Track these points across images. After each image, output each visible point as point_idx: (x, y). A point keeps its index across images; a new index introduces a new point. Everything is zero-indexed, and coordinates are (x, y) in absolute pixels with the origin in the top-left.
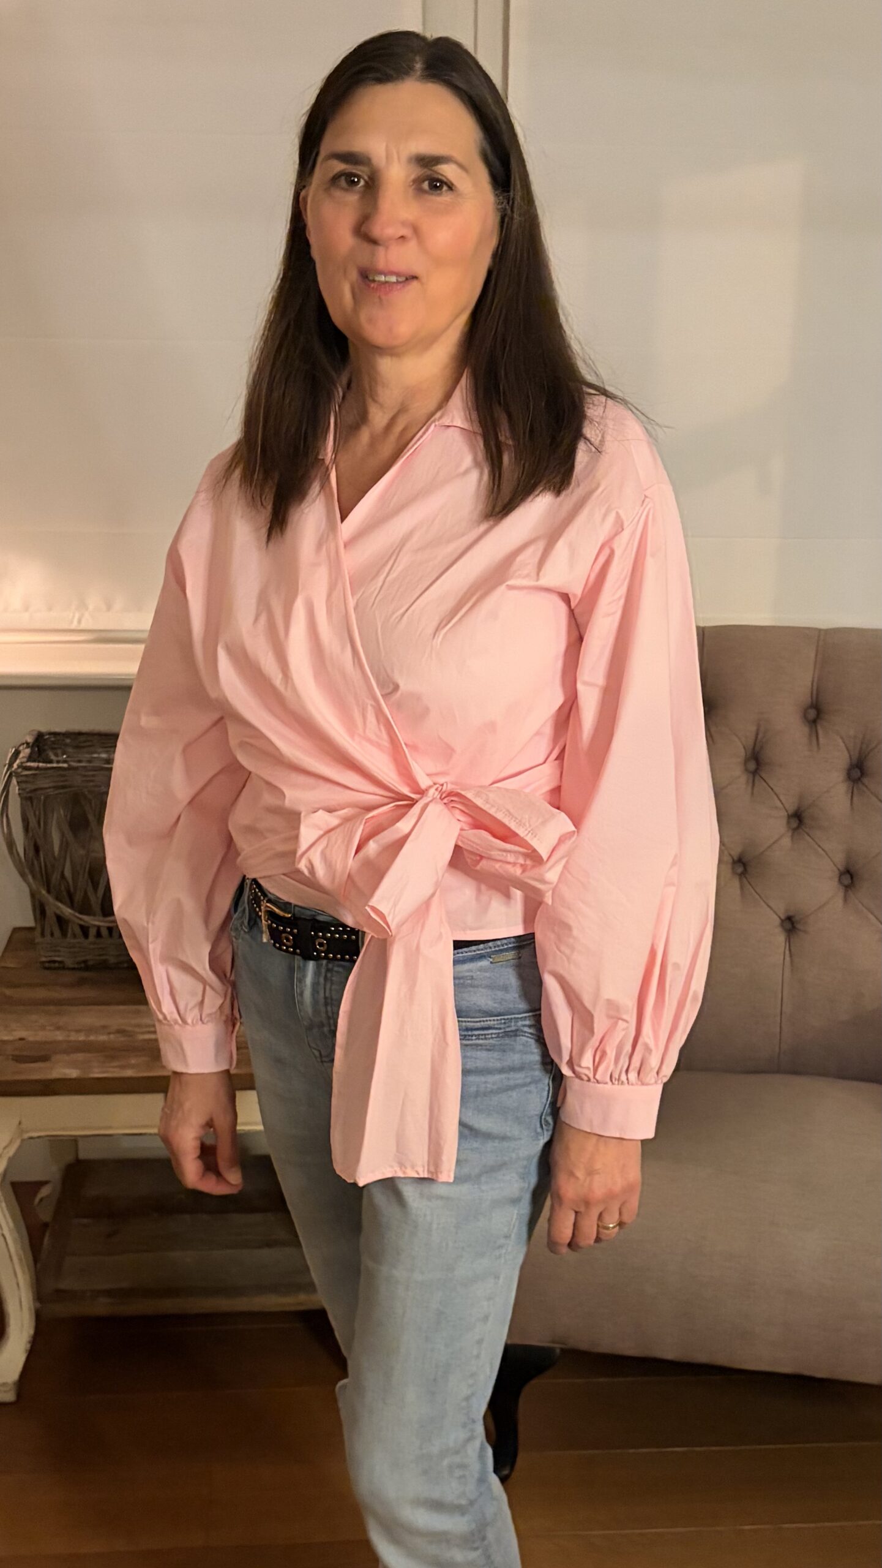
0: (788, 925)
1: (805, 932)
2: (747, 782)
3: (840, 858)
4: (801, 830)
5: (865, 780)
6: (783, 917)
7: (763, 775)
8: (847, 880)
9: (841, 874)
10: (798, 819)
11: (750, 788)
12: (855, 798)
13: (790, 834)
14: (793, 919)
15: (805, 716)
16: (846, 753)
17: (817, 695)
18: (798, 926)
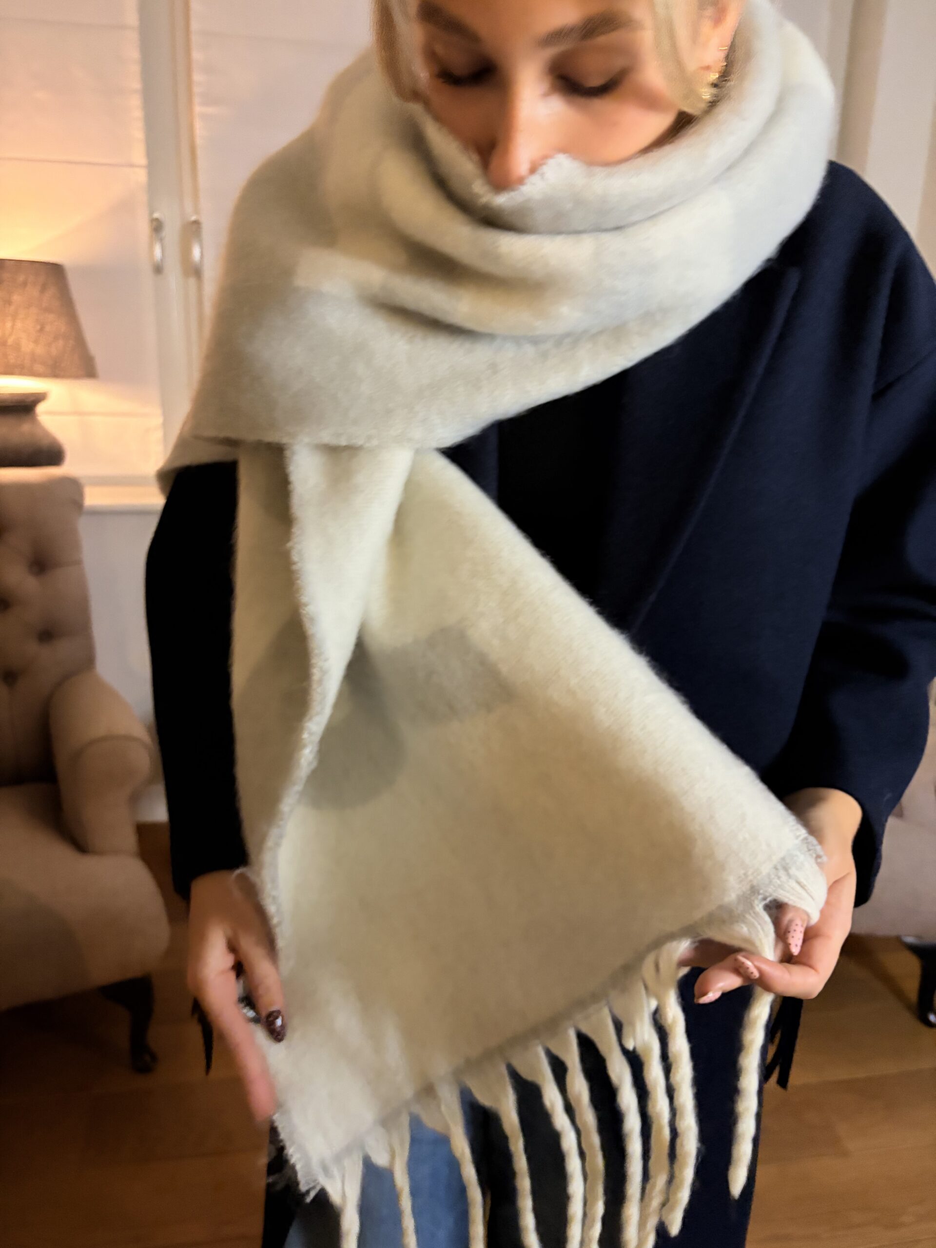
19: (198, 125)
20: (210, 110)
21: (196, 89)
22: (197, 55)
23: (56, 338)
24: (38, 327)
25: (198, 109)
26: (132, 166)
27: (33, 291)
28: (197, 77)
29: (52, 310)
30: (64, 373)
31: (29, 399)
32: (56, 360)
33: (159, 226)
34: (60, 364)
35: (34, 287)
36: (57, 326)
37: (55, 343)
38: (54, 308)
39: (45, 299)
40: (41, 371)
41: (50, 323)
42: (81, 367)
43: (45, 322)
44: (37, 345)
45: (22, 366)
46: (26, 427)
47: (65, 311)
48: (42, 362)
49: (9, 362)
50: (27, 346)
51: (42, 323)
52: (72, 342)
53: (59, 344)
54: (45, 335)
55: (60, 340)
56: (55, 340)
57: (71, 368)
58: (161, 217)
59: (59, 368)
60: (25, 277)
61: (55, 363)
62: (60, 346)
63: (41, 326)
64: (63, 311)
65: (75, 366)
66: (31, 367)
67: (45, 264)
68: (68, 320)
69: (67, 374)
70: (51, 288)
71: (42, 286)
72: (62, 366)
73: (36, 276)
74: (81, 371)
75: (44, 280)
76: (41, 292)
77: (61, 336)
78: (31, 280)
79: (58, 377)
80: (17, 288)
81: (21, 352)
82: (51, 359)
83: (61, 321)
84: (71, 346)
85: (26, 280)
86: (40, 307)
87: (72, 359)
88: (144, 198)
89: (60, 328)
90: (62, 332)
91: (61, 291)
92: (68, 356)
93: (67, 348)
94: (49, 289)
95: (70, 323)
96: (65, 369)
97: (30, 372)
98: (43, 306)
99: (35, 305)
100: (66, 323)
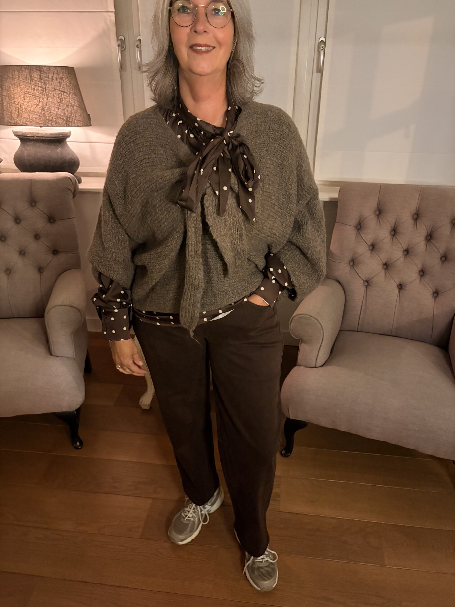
0: (400, 287)
1: (406, 290)
2: (391, 238)
3: (420, 267)
4: (407, 256)
5: (432, 241)
6: (398, 284)
7: (396, 236)
8: (421, 274)
9: (420, 271)
10: (407, 252)
11: (391, 241)
12: (427, 246)
13: (403, 257)
14: (402, 285)
15: (413, 217)
16: (426, 231)
17: (418, 210)
18: (402, 287)
23: (67, 106)
26: (108, 12)
27: (56, 82)
29: (66, 92)
30: (72, 124)
31: (60, 136)
32: (68, 117)
33: (120, 44)
34: (69, 119)
35: (57, 80)
36: (69, 100)
37: (67, 108)
38: (67, 91)
39: (62, 86)
40: (60, 123)
41: (65, 98)
42: (80, 121)
43: (62, 98)
44: (59, 110)
45: (52, 120)
46: (59, 150)
47: (72, 92)
48: (61, 118)
49: (46, 118)
50: (54, 111)
51: (61, 98)
52: (75, 108)
53: (69, 109)
54: (63, 105)
55: (69, 107)
56: (67, 107)
57: (75, 121)
58: (123, 38)
59: (69, 121)
60: (52, 75)
61: (67, 119)
62: (70, 109)
63: (60, 100)
64: (71, 92)
65: (77, 120)
66: (56, 122)
67: (62, 67)
68: (73, 96)
69: (73, 125)
70: (65, 80)
71: (60, 79)
72: (70, 121)
73: (57, 74)
74: (80, 123)
75: (61, 76)
76: (60, 83)
77: (70, 105)
78: (55, 75)
79: (69, 126)
80: (48, 81)
81: (51, 114)
82: (65, 117)
83: (69, 97)
84: (75, 110)
85: (53, 76)
86: (59, 90)
87: (76, 116)
88: (113, 29)
89: (70, 101)
90: (70, 102)
91: (70, 81)
92: (74, 115)
93: (74, 111)
94: (64, 81)
95: (74, 98)
96: (72, 122)
97: (56, 124)
98: (61, 90)
99: (57, 90)
100: (72, 98)
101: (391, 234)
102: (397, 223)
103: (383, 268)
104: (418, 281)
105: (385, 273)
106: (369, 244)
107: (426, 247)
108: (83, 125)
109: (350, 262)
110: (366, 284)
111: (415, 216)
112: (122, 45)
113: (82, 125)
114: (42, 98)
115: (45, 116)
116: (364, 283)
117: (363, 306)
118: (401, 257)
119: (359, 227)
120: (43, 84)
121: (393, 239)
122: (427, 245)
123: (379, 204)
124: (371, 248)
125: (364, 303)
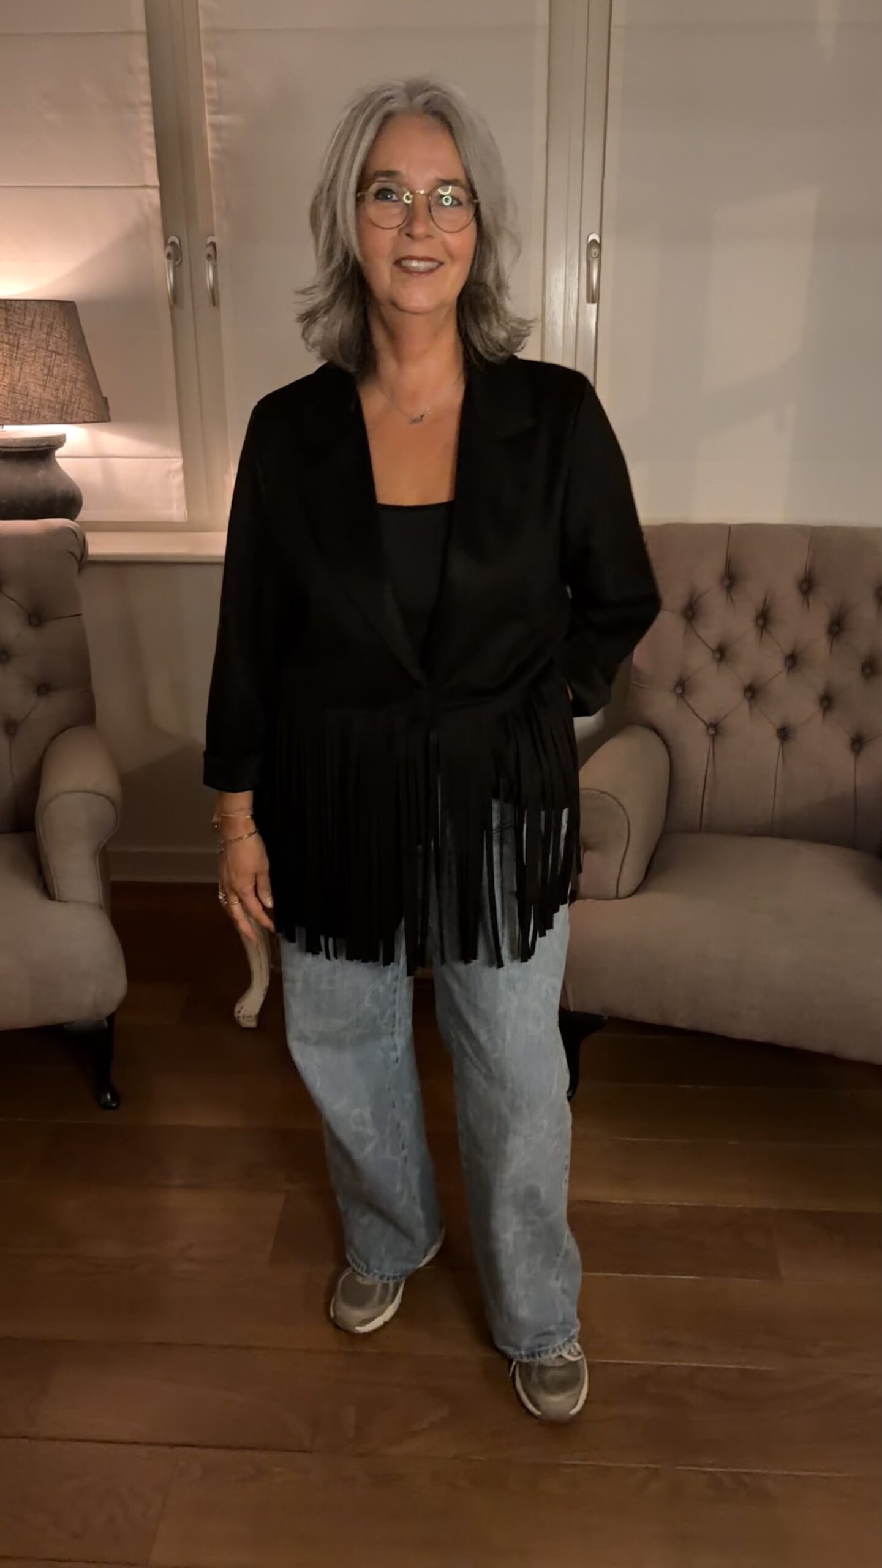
0: (782, 734)
1: (794, 738)
2: (757, 633)
3: (821, 688)
4: (794, 668)
5: (842, 634)
6: (778, 726)
7: (769, 629)
8: (825, 704)
9: (822, 699)
10: (793, 660)
11: (759, 638)
12: (833, 646)
13: (786, 670)
14: (786, 730)
15: (800, 588)
16: (829, 614)
17: (810, 572)
18: (789, 735)
19: (209, 135)
20: (222, 118)
21: (206, 96)
22: (207, 57)
23: (63, 381)
24: (46, 372)
25: (209, 118)
26: (146, 187)
27: (40, 334)
28: (208, 82)
29: (60, 351)
30: (72, 419)
31: (44, 444)
32: (63, 404)
33: (172, 252)
34: (67, 408)
35: (41, 329)
36: (66, 369)
37: (62, 386)
38: (63, 350)
39: (52, 341)
40: (48, 417)
41: (58, 366)
42: (88, 411)
43: (52, 365)
44: (45, 390)
45: (30, 412)
46: (41, 474)
47: (72, 352)
48: (49, 407)
49: (18, 408)
50: (35, 391)
51: (50, 366)
52: (79, 385)
53: (66, 387)
54: (53, 379)
55: (67, 383)
56: (62, 384)
57: (78, 412)
58: (177, 241)
59: (66, 413)
60: (31, 319)
61: (62, 408)
62: (68, 389)
63: (49, 369)
64: (70, 353)
65: (83, 410)
66: (39, 413)
67: (53, 303)
68: (76, 361)
69: (74, 420)
70: (58, 329)
71: (48, 326)
72: (69, 411)
73: (43, 316)
74: (88, 415)
75: (51, 320)
76: (48, 334)
77: (68, 378)
78: (38, 319)
79: (66, 422)
80: (24, 331)
81: (29, 398)
82: (59, 403)
83: (68, 363)
84: (78, 389)
85: (33, 322)
86: (47, 349)
87: (80, 403)
88: (157, 222)
89: (70, 371)
90: (69, 374)
91: (68, 331)
92: (76, 399)
93: (77, 391)
94: (56, 330)
95: (78, 364)
96: (72, 414)
97: (38, 418)
98: (50, 348)
99: (42, 348)
100: (73, 364)
101: (757, 625)
102: (767, 602)
103: (745, 694)
104: (818, 718)
105: (751, 707)
106: (714, 646)
107: (831, 647)
108: (95, 420)
109: (676, 686)
110: (712, 732)
111: (805, 587)
112: (175, 254)
113: (93, 420)
114: (11, 365)
115: (14, 403)
116: (708, 728)
117: (708, 778)
118: (781, 672)
119: (690, 613)
120: (11, 337)
121: (761, 637)
122: (832, 644)
123: (728, 563)
124: (718, 656)
125: (710, 771)
